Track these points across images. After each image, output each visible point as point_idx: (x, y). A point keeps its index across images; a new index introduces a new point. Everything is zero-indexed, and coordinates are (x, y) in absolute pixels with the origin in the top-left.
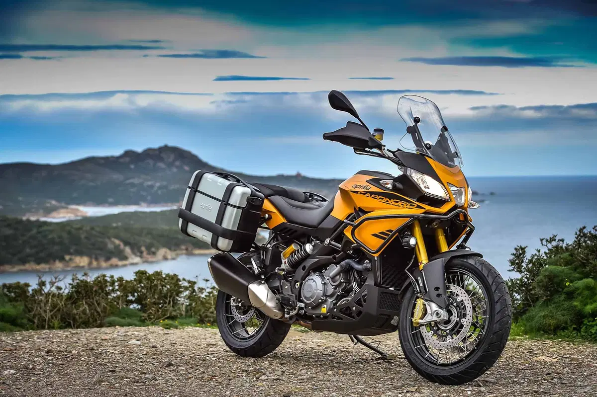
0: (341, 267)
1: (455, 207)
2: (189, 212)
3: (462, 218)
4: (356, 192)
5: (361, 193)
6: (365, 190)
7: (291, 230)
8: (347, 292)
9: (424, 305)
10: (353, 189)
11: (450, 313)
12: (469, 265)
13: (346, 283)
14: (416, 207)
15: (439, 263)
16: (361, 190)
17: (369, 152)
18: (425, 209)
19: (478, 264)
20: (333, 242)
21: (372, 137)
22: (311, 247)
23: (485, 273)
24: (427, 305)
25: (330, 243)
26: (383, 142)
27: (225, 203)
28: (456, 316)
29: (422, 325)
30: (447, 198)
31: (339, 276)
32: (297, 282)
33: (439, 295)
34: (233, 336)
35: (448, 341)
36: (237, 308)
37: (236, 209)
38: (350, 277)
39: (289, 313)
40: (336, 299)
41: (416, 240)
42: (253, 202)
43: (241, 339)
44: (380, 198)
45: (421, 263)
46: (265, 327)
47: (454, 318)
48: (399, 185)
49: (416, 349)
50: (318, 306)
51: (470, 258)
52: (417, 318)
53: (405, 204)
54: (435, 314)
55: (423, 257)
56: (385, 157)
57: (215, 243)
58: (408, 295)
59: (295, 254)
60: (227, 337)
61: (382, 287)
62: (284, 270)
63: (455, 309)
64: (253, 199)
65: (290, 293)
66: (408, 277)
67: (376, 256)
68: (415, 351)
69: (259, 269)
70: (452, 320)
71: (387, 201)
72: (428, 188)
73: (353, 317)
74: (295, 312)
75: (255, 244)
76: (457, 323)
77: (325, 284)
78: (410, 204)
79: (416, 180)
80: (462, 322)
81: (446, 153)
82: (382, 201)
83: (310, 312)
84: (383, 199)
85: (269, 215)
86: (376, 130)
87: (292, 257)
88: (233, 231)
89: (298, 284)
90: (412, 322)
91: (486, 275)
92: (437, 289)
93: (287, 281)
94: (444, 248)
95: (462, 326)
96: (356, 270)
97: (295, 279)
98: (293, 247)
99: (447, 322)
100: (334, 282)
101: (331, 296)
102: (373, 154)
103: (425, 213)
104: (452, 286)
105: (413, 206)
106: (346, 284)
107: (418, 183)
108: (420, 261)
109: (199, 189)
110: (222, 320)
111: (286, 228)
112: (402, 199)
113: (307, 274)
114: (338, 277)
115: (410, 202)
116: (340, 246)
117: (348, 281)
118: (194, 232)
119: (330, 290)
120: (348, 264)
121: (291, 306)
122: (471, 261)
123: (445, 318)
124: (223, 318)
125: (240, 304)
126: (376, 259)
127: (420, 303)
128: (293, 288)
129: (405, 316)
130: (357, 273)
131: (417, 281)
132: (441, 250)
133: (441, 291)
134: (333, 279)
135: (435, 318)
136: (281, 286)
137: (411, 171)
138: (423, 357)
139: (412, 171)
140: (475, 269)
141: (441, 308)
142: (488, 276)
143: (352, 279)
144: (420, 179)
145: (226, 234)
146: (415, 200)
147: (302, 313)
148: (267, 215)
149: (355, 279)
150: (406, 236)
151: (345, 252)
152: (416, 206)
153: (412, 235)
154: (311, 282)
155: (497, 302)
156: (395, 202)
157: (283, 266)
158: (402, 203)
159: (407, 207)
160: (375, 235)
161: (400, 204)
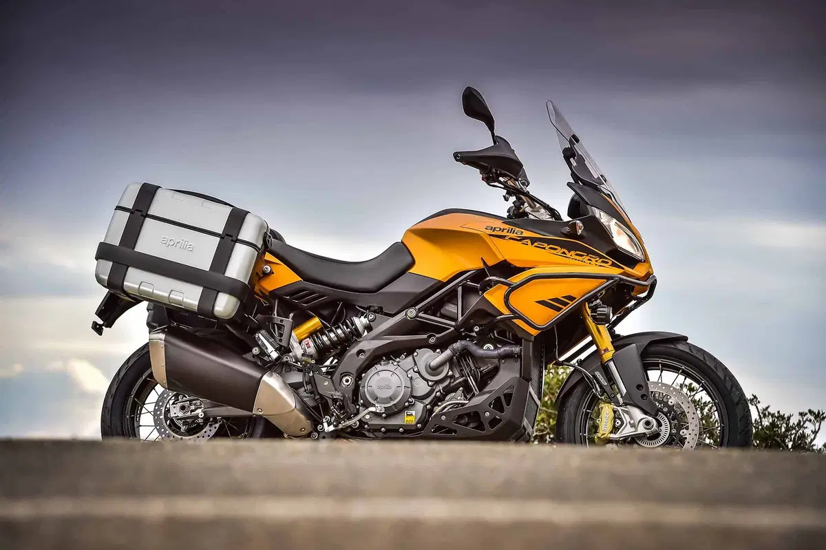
0: (453, 352)
5: (512, 239)
7: (312, 293)
14: (611, 265)
15: (634, 350)
18: (624, 269)
20: (425, 315)
25: (417, 316)
27: (232, 239)
28: (669, 426)
30: (641, 256)
31: (447, 367)
32: (346, 376)
33: (643, 397)
40: (433, 402)
44: (550, 248)
45: (607, 350)
47: (666, 430)
50: (399, 412)
52: (606, 433)
53: (594, 260)
54: (641, 425)
62: (312, 356)
63: (664, 416)
65: (333, 393)
67: (535, 334)
70: (662, 433)
71: (564, 253)
73: (482, 429)
76: (671, 437)
77: (412, 379)
78: (601, 260)
80: (682, 434)
82: (555, 252)
84: (556, 249)
89: (349, 378)
92: (639, 387)
97: (340, 371)
101: (423, 398)
103: (624, 275)
105: (607, 263)
108: (604, 347)
111: (303, 290)
112: (589, 252)
113: (368, 362)
114: (443, 367)
115: (601, 257)
120: (464, 348)
126: (533, 339)
127: (607, 410)
128: (338, 384)
130: (474, 363)
131: (595, 377)
133: (645, 391)
135: (641, 430)
141: (649, 414)
152: (610, 263)
154: (385, 375)
155: (737, 404)
156: (577, 255)
158: (588, 258)
159: (597, 263)
160: (542, 303)
161: (586, 258)
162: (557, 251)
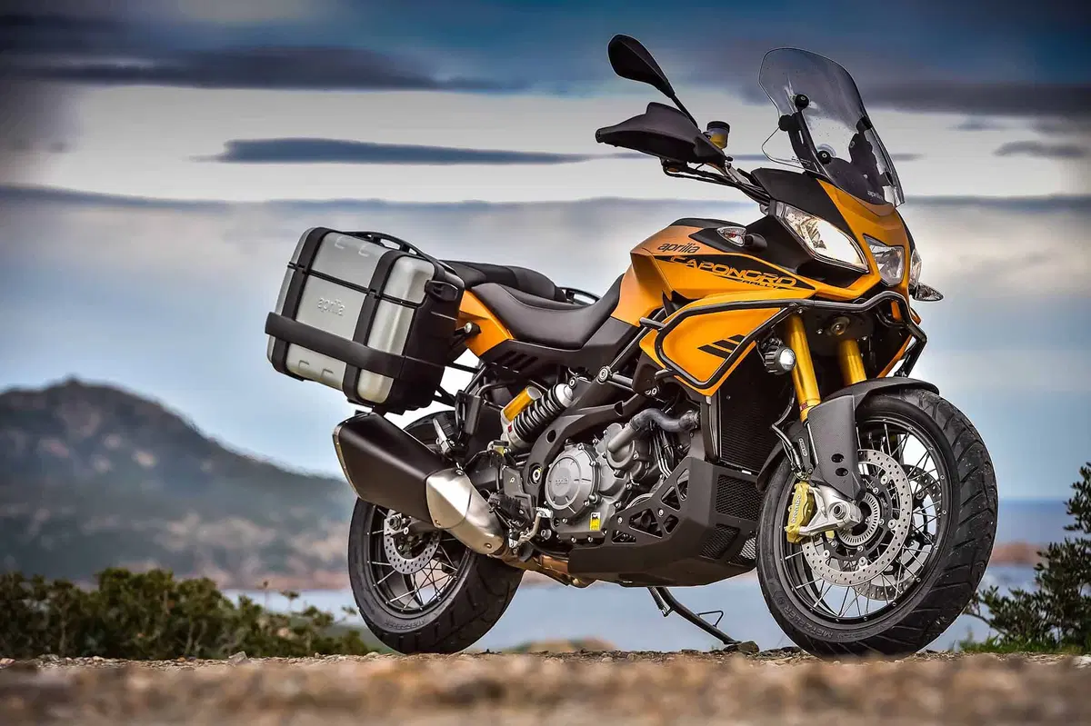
0: (634, 426)
1: (880, 286)
2: (290, 320)
3: (896, 314)
4: (667, 259)
5: (677, 260)
6: (686, 254)
7: (523, 356)
8: (647, 482)
9: (811, 495)
10: (661, 253)
11: (866, 510)
12: (908, 407)
13: (644, 462)
14: (795, 286)
15: (843, 405)
16: (677, 253)
17: (695, 171)
18: (814, 289)
19: (925, 404)
20: (615, 376)
21: (704, 138)
22: (568, 390)
23: (940, 421)
24: (816, 494)
25: (609, 378)
26: (727, 152)
27: (376, 294)
28: (879, 515)
29: (806, 539)
30: (863, 266)
31: (628, 447)
32: (537, 468)
33: (841, 472)
34: (388, 610)
35: (861, 568)
36: (399, 539)
37: (400, 308)
38: (653, 448)
39: (519, 535)
40: (622, 499)
41: (793, 356)
42: (439, 292)
43: (405, 612)
44: (718, 269)
45: (806, 405)
46: (464, 579)
47: (874, 520)
48: (759, 240)
49: (794, 592)
50: (582, 515)
51: (909, 394)
52: (795, 526)
53: (771, 280)
54: (832, 511)
55: (809, 392)
56: (731, 184)
57: (352, 384)
58: (778, 478)
59: (532, 409)
60: (373, 612)
61: (722, 464)
62: (506, 444)
63: (875, 500)
64: (440, 285)
65: (522, 494)
66: (777, 439)
67: (709, 394)
68: (792, 597)
69: (452, 442)
70: (870, 525)
71: (733, 274)
72: (822, 246)
73: (660, 534)
74: (532, 533)
75: (442, 391)
76: (880, 530)
77: (598, 467)
78: (782, 279)
79: (796, 229)
80: (890, 526)
81: (866, 176)
82: (723, 273)
83: (565, 530)
84: (724, 270)
85: (473, 325)
86: (712, 125)
87: (526, 414)
88: (392, 357)
89: (539, 471)
90: (785, 534)
91: (942, 427)
92: (837, 458)
93: (514, 467)
94: (857, 374)
95: (889, 536)
96: (667, 433)
97: (531, 461)
98: (528, 394)
99: (859, 529)
100: (617, 460)
101: (610, 493)
102: (704, 176)
103: (813, 297)
104: (870, 453)
105: (789, 282)
106: (643, 466)
107: (800, 234)
108: (802, 400)
109: (315, 268)
110: (362, 575)
111: (512, 353)
112: (765, 269)
113: (558, 447)
114: (626, 449)
115: (781, 274)
116: (630, 381)
117: (649, 459)
118: (302, 365)
119: (609, 479)
120: (648, 419)
121: (521, 519)
122: (912, 400)
123: (854, 520)
124: (364, 571)
125: (406, 531)
126: (708, 401)
127: (802, 490)
128: (526, 481)
129: (771, 523)
130: (669, 439)
131: (796, 445)
132: (850, 379)
133: (844, 463)
134: (615, 452)
135: (832, 520)
136: (501, 483)
137: (784, 209)
138: (808, 608)
139: (787, 208)
140: (922, 415)
141: (845, 497)
142: (946, 428)
143: (658, 450)
144: (804, 226)
145: (379, 363)
146: (793, 271)
147: (546, 536)
148: (469, 326)
149: (663, 452)
150: (773, 347)
151: (642, 394)
152: (794, 282)
153: (787, 344)
154: (567, 464)
155: (964, 481)
156: (749, 275)
157: (505, 437)
158: (764, 278)
159: (775, 284)
160: (706, 349)
161: (761, 279)
162: (725, 272)
